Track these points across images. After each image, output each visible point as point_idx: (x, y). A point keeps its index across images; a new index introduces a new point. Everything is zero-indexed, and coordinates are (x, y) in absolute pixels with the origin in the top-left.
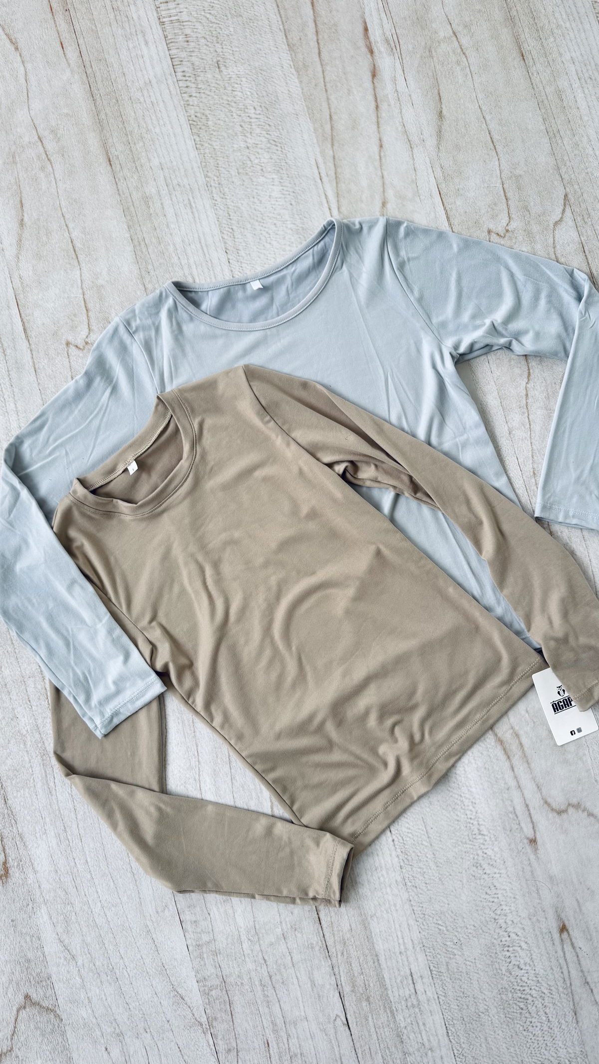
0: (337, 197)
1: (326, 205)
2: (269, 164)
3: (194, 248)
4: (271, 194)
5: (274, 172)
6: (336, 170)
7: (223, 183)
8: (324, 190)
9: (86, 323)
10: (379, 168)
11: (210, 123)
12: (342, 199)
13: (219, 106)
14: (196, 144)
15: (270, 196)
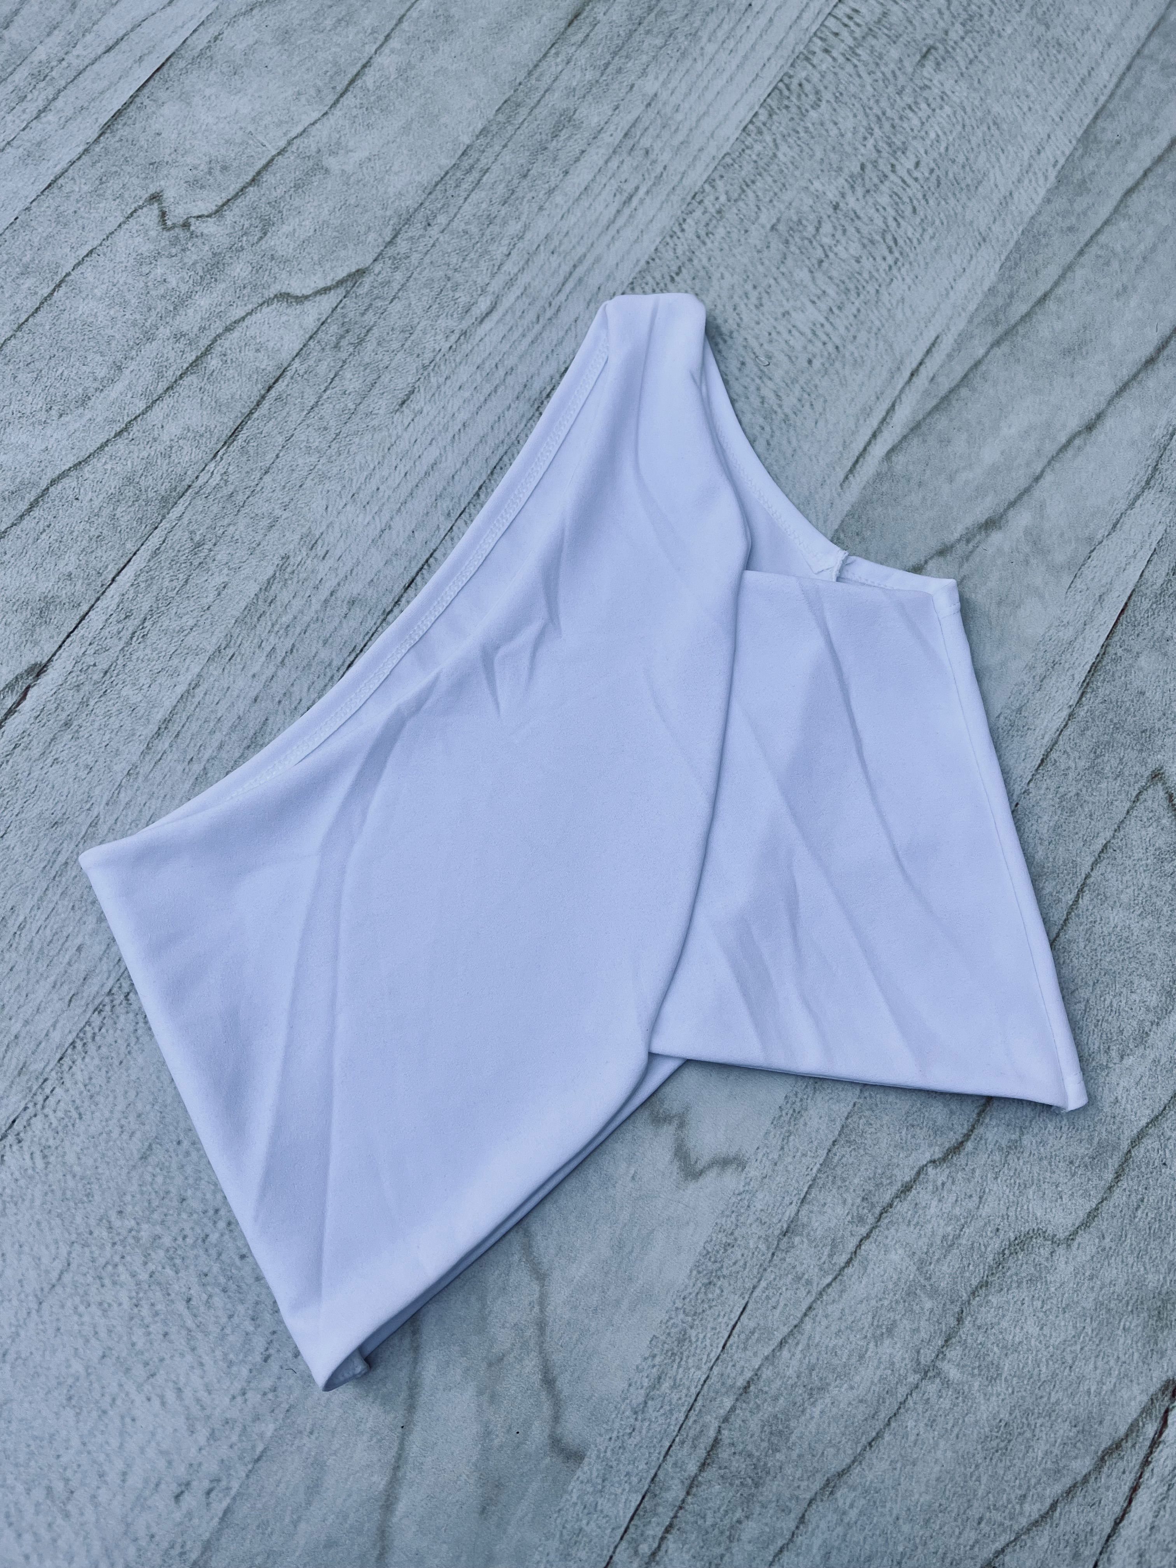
0: (912, 430)
1: (874, 422)
2: (843, 264)
3: (554, 264)
4: (793, 314)
5: (838, 286)
6: (958, 386)
7: (727, 216)
8: (899, 396)
9: (225, 196)
10: (1046, 461)
11: (813, 114)
12: (915, 442)
13: (858, 105)
14: (751, 122)
15: (788, 313)
